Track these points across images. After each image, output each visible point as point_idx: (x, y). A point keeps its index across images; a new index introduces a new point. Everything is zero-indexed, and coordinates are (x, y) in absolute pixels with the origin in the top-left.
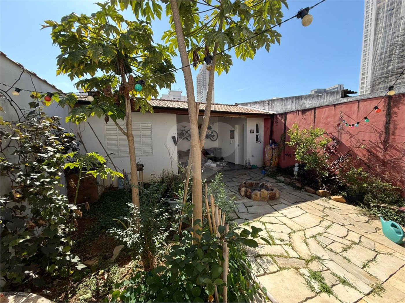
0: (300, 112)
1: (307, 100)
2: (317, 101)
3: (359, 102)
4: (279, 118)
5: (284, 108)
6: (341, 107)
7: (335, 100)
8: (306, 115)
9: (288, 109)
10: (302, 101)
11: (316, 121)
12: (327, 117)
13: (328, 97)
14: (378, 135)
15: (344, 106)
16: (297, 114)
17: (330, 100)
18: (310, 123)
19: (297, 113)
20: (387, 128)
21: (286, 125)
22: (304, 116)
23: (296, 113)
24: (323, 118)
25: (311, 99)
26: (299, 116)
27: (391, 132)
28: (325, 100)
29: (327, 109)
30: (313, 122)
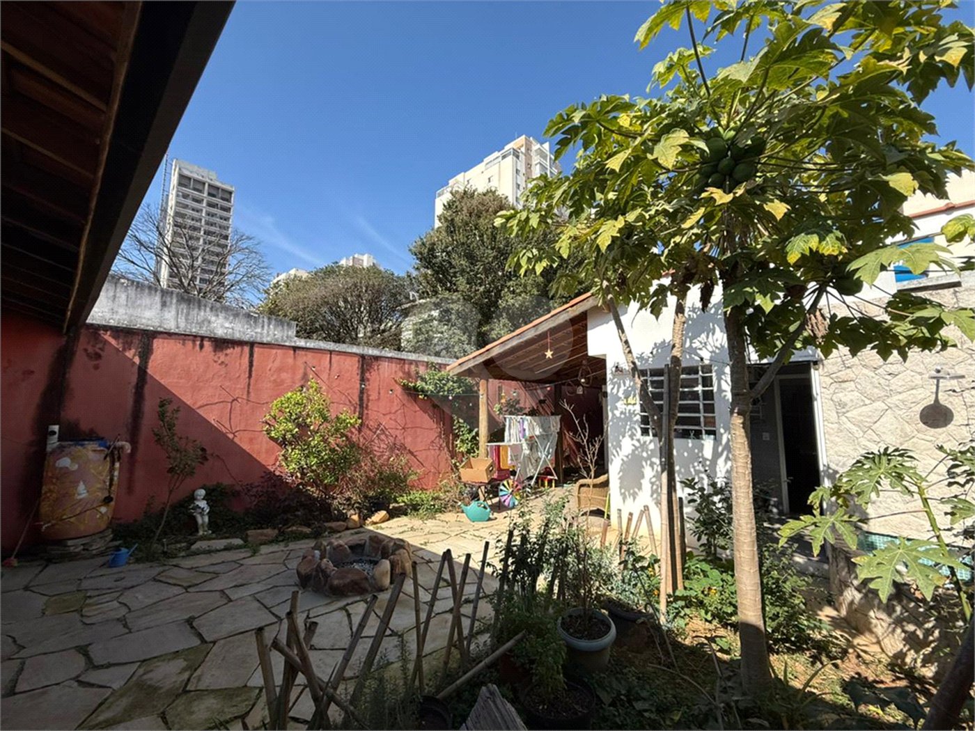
0: (206, 343)
1: (218, 316)
2: (246, 327)
3: (331, 354)
4: (113, 342)
5: (122, 311)
6: (306, 355)
7: (285, 338)
8: (226, 355)
9: (144, 321)
10: (202, 313)
11: (254, 374)
12: (280, 370)
13: (271, 326)
14: (352, 408)
15: (310, 355)
16: (198, 348)
17: (275, 335)
18: (239, 376)
19: (198, 343)
20: (361, 399)
21: (149, 371)
22: (220, 354)
23: (194, 341)
24: (270, 370)
25: (231, 318)
26: (203, 354)
27: (365, 405)
28: (265, 331)
29: (279, 351)
30: (247, 376)
